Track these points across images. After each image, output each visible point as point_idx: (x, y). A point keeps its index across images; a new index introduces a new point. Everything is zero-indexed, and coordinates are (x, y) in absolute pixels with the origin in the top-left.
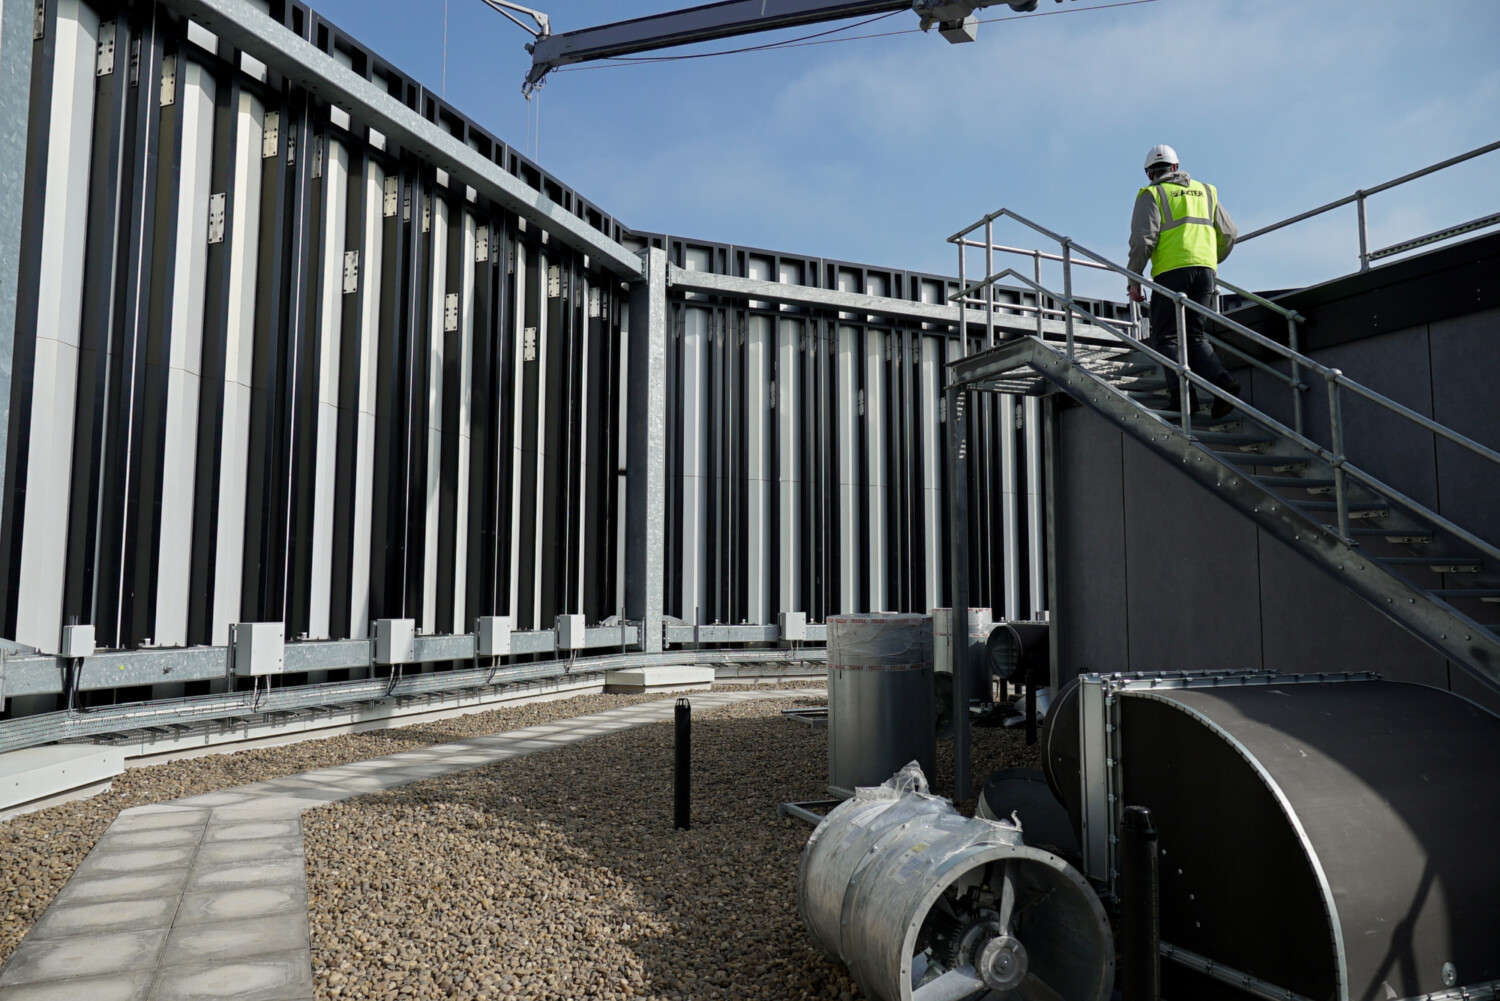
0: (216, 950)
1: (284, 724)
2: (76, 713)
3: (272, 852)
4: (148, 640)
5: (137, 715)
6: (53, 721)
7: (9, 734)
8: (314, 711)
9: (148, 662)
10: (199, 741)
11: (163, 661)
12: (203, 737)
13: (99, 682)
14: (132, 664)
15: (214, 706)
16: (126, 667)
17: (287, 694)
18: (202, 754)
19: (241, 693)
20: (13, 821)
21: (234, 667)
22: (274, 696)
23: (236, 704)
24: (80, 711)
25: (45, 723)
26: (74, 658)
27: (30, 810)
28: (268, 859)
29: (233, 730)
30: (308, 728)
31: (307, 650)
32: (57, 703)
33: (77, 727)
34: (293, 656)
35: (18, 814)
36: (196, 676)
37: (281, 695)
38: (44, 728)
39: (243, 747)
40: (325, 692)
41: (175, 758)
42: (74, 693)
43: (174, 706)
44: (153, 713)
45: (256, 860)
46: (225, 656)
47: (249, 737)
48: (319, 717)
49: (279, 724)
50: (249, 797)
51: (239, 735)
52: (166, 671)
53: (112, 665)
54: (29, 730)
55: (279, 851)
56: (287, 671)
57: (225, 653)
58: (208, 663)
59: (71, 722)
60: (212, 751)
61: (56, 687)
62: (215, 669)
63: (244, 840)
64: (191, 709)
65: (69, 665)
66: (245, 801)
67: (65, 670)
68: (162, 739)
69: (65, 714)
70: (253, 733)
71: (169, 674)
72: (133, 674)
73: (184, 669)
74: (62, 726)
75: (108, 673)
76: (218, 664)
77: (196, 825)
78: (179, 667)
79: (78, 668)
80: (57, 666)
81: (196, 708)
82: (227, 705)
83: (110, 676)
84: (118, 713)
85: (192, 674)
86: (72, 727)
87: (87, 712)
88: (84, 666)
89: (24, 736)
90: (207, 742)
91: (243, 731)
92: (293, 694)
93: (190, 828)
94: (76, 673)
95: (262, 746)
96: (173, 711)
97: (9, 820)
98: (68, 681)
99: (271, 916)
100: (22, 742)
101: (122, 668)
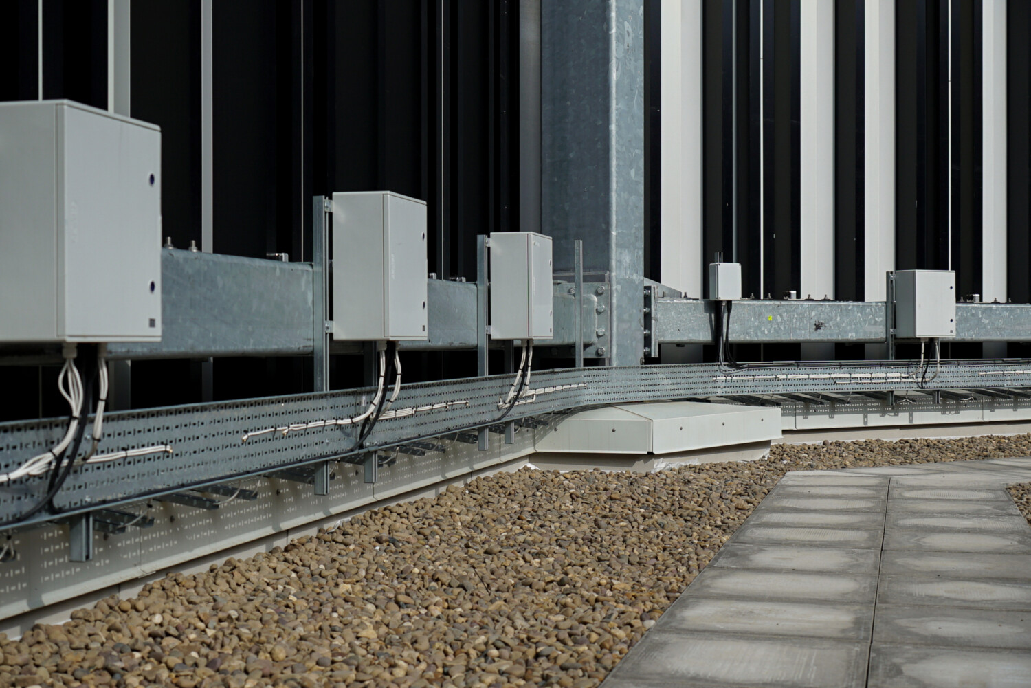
0: (944, 570)
1: (957, 410)
2: (726, 368)
3: (980, 510)
4: (793, 293)
5: (790, 376)
6: (706, 374)
7: (666, 381)
8: (996, 396)
9: (798, 314)
10: (856, 420)
11: (813, 314)
12: (861, 416)
13: (748, 333)
14: (781, 316)
15: (874, 375)
16: (775, 319)
17: (961, 368)
18: (862, 437)
19: (905, 361)
20: (680, 469)
21: (895, 327)
22: (944, 369)
23: (899, 375)
24: (731, 366)
25: (697, 374)
26: (722, 302)
27: (695, 461)
28: (978, 514)
29: (896, 410)
30: (986, 420)
31: (983, 313)
32: (708, 353)
33: (729, 384)
34: (966, 320)
35: (684, 464)
36: (852, 336)
37: (953, 369)
38: (697, 380)
39: (910, 435)
40: (1009, 370)
41: (832, 438)
42: (724, 345)
43: (828, 371)
44: (806, 376)
45: (960, 514)
46: (883, 313)
47: (915, 422)
48: (1000, 406)
49: (950, 410)
50: (929, 472)
51: (903, 419)
52: (818, 327)
53: (760, 315)
54: (683, 381)
55: (989, 510)
56: (959, 338)
57: (884, 308)
58: (865, 321)
59: (723, 378)
60: (872, 436)
61: (705, 336)
62: (873, 329)
63: (940, 500)
64: (848, 376)
65: (717, 309)
66: (927, 474)
67: (713, 315)
68: (816, 413)
69: (716, 368)
70: (920, 418)
71: (821, 331)
72: (782, 327)
73: (836, 325)
74: (714, 381)
75: (756, 324)
76: (876, 322)
77: (876, 486)
78: (831, 323)
79: (726, 315)
80: (706, 312)
81: (853, 376)
82: (889, 375)
83: (758, 328)
84: (769, 372)
85: (847, 333)
86: (724, 384)
87: (738, 367)
88: (732, 313)
89: (680, 386)
90: (866, 423)
91: (907, 414)
92: (967, 369)
93: (872, 488)
94: (725, 320)
95: (932, 435)
96: (828, 376)
97: (677, 468)
98: (717, 330)
99: (1000, 553)
100: (677, 392)
101: (770, 319)
